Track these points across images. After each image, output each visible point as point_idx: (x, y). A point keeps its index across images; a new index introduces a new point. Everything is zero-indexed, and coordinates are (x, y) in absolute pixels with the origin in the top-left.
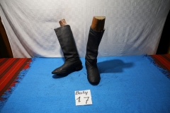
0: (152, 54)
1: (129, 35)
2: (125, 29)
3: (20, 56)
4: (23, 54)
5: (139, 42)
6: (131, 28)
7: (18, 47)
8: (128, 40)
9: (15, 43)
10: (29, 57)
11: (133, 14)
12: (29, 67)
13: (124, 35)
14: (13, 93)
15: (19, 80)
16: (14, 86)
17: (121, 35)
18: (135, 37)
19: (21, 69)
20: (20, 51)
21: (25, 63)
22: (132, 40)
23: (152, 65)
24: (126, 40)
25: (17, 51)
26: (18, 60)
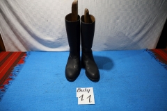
2: (127, 22)
3: (13, 49)
4: (16, 47)
5: (140, 36)
7: (10, 39)
8: (129, 34)
9: (7, 35)
10: (23, 50)
11: (137, 6)
12: (23, 61)
13: (125, 28)
15: (14, 77)
16: (8, 83)
19: (15, 65)
20: (13, 44)
21: (20, 57)
22: (133, 34)
26: (11, 54)
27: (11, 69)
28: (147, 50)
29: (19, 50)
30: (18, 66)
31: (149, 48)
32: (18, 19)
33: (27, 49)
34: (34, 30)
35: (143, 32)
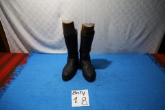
1: (130, 32)
2: (127, 26)
3: (17, 51)
6: (133, 25)
7: (15, 41)
8: (129, 38)
11: (136, 10)
12: (25, 62)
13: (125, 32)
14: (7, 90)
15: (15, 77)
16: (9, 82)
17: (122, 32)
18: (137, 35)
19: (17, 65)
21: (22, 59)
24: (127, 37)
25: (15, 46)
26: (15, 54)
28: (147, 54)
29: (22, 51)
30: (19, 66)
32: (22, 23)
34: (37, 33)
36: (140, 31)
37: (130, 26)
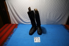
0: (64, 24)
1: (55, 16)
3: (14, 23)
4: (15, 22)
5: (59, 19)
6: (56, 14)
7: (13, 20)
8: (55, 19)
9: (12, 18)
10: (17, 23)
11: (57, 9)
12: (17, 27)
15: (14, 32)
16: (12, 34)
17: (52, 16)
18: (58, 18)
19: (14, 28)
20: (14, 21)
21: (16, 26)
22: (56, 18)
23: (64, 29)
24: (54, 18)
27: (13, 30)
28: (62, 25)
30: (15, 29)
31: (63, 24)
32: (16, 13)
33: (18, 23)
35: (60, 18)
36: (59, 16)
37: (55, 14)
